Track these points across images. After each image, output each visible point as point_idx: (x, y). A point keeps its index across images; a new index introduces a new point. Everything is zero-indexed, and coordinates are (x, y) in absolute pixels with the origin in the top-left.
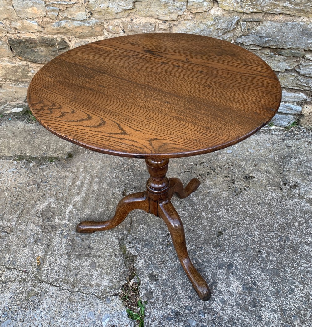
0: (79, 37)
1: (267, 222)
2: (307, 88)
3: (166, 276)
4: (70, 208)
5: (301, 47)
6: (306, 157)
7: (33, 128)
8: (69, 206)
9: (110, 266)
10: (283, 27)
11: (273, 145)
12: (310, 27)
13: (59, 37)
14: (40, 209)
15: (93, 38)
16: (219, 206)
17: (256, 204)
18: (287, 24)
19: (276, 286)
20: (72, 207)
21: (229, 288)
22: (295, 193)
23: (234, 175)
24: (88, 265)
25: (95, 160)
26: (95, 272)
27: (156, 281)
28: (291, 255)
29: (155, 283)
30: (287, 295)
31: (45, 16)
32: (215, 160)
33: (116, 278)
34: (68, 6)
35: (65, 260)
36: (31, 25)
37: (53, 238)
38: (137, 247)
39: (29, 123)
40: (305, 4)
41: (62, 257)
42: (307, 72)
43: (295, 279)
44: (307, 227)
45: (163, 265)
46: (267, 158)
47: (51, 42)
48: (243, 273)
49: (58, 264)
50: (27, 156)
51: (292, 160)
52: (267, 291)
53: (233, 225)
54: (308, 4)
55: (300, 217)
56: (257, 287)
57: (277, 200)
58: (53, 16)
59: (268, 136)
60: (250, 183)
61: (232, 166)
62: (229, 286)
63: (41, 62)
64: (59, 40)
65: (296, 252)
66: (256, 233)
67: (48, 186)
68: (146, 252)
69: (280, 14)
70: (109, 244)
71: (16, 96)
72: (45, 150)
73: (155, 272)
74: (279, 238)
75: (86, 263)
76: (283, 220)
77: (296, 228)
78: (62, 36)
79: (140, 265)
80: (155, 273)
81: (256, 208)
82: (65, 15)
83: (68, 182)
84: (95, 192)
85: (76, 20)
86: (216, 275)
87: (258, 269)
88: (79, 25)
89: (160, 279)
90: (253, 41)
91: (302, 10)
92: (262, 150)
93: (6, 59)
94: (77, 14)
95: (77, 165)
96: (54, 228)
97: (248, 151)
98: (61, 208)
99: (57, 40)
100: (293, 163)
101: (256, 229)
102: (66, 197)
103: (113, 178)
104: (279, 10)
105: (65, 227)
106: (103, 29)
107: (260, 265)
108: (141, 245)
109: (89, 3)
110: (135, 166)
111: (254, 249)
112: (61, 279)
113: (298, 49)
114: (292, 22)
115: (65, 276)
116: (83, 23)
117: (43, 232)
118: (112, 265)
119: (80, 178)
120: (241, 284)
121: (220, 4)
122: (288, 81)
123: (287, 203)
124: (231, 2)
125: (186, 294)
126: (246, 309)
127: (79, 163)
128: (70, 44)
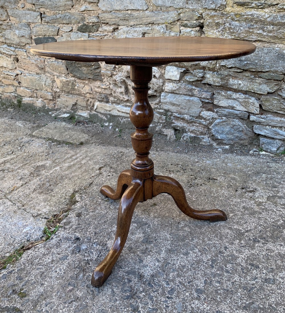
3: (89, 217)
4: (58, 168)
5: (279, 70)
10: (259, 52)
11: (255, 164)
14: (38, 165)
18: (263, 49)
22: (248, 196)
23: (199, 176)
26: (43, 203)
27: (79, 217)
29: (77, 218)
32: (190, 165)
33: (54, 210)
34: (102, 37)
35: (30, 192)
38: (83, 197)
40: (277, 31)
41: (29, 190)
43: (197, 248)
44: (240, 218)
45: (92, 210)
46: (240, 171)
48: (152, 231)
49: (23, 192)
50: (54, 139)
51: (264, 175)
52: (163, 247)
54: (280, 31)
55: (239, 211)
56: (157, 243)
57: (226, 196)
60: (210, 182)
61: (203, 170)
68: (87, 200)
70: (66, 192)
71: (66, 104)
72: (68, 138)
75: (42, 197)
79: (76, 207)
80: (83, 213)
81: (201, 197)
83: (68, 156)
84: (81, 164)
87: (168, 232)
89: (83, 217)
90: (234, 64)
91: (275, 36)
92: (241, 165)
93: (63, 75)
95: (82, 149)
96: (38, 175)
98: (51, 167)
100: (263, 177)
102: (60, 163)
103: (100, 160)
104: (254, 38)
105: (45, 176)
107: (171, 231)
108: (87, 197)
109: (115, 35)
110: (122, 157)
113: (276, 72)
114: (269, 48)
115: (23, 199)
117: (30, 176)
118: (57, 202)
119: (78, 155)
120: (144, 237)
121: (206, 34)
122: (272, 105)
123: (235, 200)
124: (215, 32)
125: (94, 230)
126: (134, 253)
127: (84, 149)
128: (101, 65)
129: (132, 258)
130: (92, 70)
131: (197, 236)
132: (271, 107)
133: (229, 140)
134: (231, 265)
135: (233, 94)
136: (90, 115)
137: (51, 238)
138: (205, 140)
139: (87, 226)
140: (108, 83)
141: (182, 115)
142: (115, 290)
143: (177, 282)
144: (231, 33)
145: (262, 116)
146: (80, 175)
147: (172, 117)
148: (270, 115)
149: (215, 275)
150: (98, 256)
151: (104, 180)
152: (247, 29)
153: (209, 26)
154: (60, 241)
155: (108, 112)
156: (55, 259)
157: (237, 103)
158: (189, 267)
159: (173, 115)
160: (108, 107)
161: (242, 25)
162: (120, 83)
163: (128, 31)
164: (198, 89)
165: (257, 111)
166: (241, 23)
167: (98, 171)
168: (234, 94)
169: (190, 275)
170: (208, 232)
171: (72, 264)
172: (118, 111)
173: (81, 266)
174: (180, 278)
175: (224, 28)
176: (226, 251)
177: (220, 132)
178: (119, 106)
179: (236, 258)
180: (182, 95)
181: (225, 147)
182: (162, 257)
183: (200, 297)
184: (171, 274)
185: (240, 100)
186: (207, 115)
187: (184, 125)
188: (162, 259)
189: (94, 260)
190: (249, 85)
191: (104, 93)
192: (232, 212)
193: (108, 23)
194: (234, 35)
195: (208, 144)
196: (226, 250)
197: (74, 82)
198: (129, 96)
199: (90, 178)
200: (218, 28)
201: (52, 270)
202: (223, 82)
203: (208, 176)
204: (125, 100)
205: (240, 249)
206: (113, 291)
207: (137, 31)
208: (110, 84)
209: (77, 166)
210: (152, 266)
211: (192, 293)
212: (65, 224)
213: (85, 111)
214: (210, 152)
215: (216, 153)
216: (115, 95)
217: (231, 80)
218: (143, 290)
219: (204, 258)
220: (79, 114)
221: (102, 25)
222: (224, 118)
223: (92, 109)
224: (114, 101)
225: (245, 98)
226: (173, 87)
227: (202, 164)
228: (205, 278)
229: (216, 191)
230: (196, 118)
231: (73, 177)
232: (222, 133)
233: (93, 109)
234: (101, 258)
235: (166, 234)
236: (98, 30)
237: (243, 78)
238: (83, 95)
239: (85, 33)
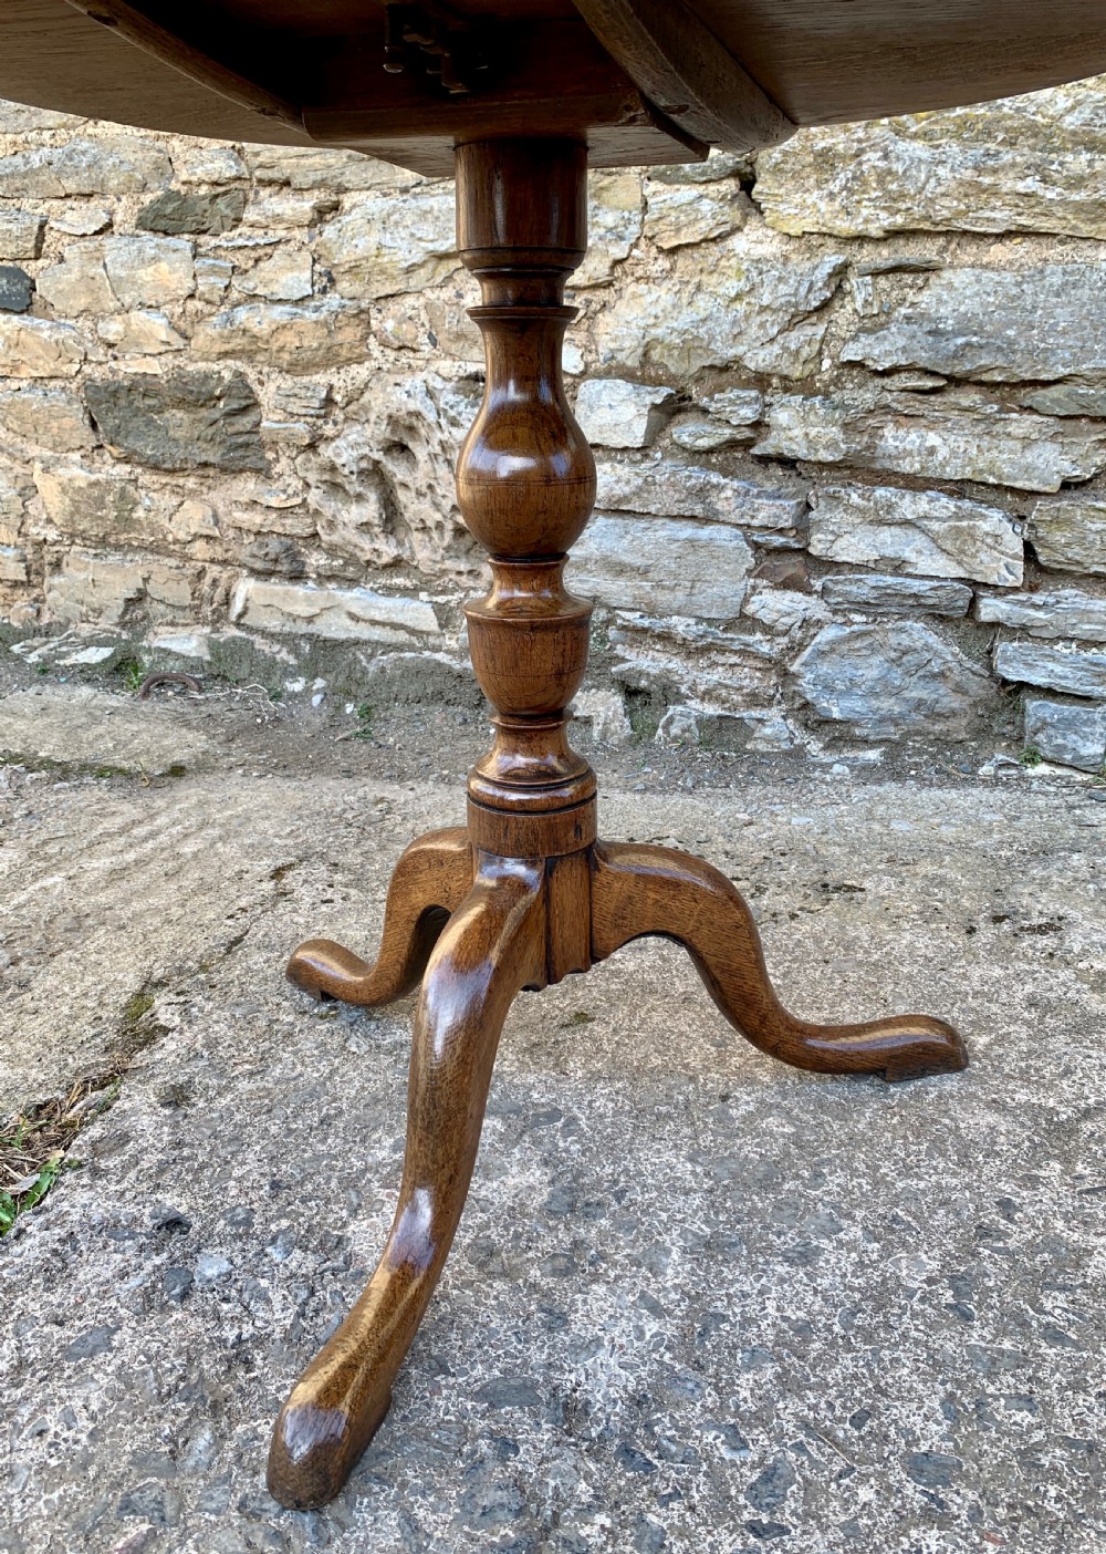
0: (293, 369)
3: (233, 1101)
8: (52, 876)
9: (46, 1043)
10: (1025, 286)
11: (1015, 818)
13: (226, 370)
15: (334, 369)
17: (816, 961)
18: (1041, 271)
20: (60, 880)
22: (1034, 949)
25: (252, 791)
27: (178, 1108)
29: (170, 1112)
30: (767, 1263)
31: (192, 296)
32: (720, 837)
34: (261, 252)
36: (148, 327)
38: (193, 1005)
43: (853, 1219)
44: (1031, 1052)
45: (247, 1066)
46: (960, 848)
47: (203, 384)
48: (589, 1149)
50: (36, 758)
52: (668, 1231)
53: (657, 1003)
55: (1014, 1020)
56: (627, 1208)
57: (929, 959)
58: (211, 291)
60: (832, 902)
61: (783, 854)
63: (171, 468)
64: (228, 377)
68: (217, 1022)
69: (1010, 234)
70: (100, 987)
71: (95, 601)
72: (107, 750)
73: (200, 1083)
78: (239, 363)
79: (159, 1057)
82: (250, 285)
83: (111, 824)
84: (177, 859)
85: (281, 301)
87: (677, 1147)
88: (286, 319)
90: (904, 351)
92: (953, 825)
93: (76, 456)
94: (283, 280)
95: (181, 794)
97: (886, 826)
99: (221, 379)
100: (1075, 864)
102: (67, 857)
103: (277, 836)
104: (1002, 217)
106: (369, 334)
108: (217, 1003)
109: (323, 239)
110: (385, 820)
111: (705, 1083)
114: (1068, 265)
116: (300, 311)
118: (55, 1042)
119: (161, 821)
120: (552, 1182)
121: (767, 213)
122: (1081, 541)
123: (976, 973)
124: (809, 202)
125: (266, 1169)
126: (507, 1274)
127: (189, 793)
128: (261, 393)
129: (502, 1309)
130: (215, 422)
131: (837, 1156)
132: (1077, 549)
133: (882, 720)
134: (1061, 1297)
135: (903, 496)
136: (213, 646)
137: (12, 1232)
138: (768, 731)
139: (222, 1153)
140: (297, 484)
141: (661, 617)
142: (421, 1514)
143: (791, 1429)
144: (892, 201)
145: (1038, 598)
146: (174, 909)
147: (612, 633)
148: (1074, 592)
149: (994, 1361)
150: (301, 1315)
151: (301, 920)
152: (968, 174)
153: (781, 171)
154: (68, 1247)
155: (303, 628)
156: (33, 1353)
157: (920, 541)
158: (837, 1328)
159: (619, 621)
160: (301, 599)
161: (944, 157)
162: (354, 477)
163: (389, 215)
164: (735, 484)
165: (1011, 573)
166: (938, 147)
167: (268, 886)
168: (908, 498)
169: (855, 1376)
170: (889, 1135)
171: (145, 1373)
172: (353, 617)
173: (202, 1378)
174: (802, 1399)
175: (854, 178)
176: (1015, 1223)
177: (840, 686)
178: (356, 592)
179: (1080, 1258)
180: (660, 521)
181: (861, 754)
182: (676, 1287)
183: (941, 1504)
184: (745, 1380)
185: (935, 526)
186: (778, 611)
187: (671, 666)
188: (673, 1296)
189: (277, 1336)
190: (975, 451)
191: (281, 530)
192: (980, 1026)
193: (287, 183)
194: (904, 207)
195: (785, 746)
196: (1010, 1219)
197: (131, 488)
198: (400, 544)
199: (230, 917)
200: (827, 181)
201: (15, 1424)
202: (853, 441)
203: (816, 878)
204: (385, 559)
205: (1081, 1207)
206: (411, 1524)
207: (436, 213)
208: (308, 485)
209: (155, 868)
210: (624, 1341)
211: (889, 1488)
212: (96, 1147)
213: (189, 629)
214: (797, 780)
215: (823, 781)
216: (335, 538)
217: (889, 431)
218: (596, 1497)
219: (905, 1272)
220: (156, 643)
221: (257, 193)
222: (857, 618)
223: (219, 618)
224: (331, 569)
225: (957, 516)
226: (617, 482)
227: (771, 829)
228: (943, 1383)
229: (873, 938)
230: (725, 630)
231: (136, 917)
232: (848, 693)
233: (227, 619)
234: (320, 1321)
235: (668, 1156)
236: (238, 220)
237: (947, 420)
238: (177, 547)
239: (173, 235)
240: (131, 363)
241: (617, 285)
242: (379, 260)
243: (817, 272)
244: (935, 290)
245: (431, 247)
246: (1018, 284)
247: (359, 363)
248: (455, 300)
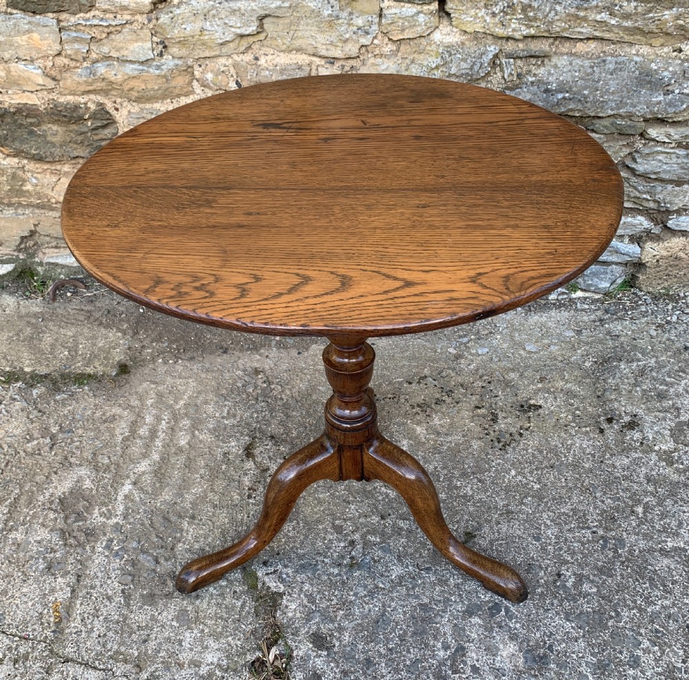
0: (138, 100)
1: (574, 507)
2: (652, 205)
3: (350, 637)
4: (127, 488)
5: (637, 113)
6: (654, 359)
7: (37, 309)
8: (123, 485)
9: (221, 618)
10: (595, 68)
11: (579, 332)
12: (656, 68)
13: (91, 102)
14: (59, 493)
15: (169, 100)
16: (464, 475)
17: (546, 467)
18: (604, 61)
19: (599, 653)
20: (130, 487)
21: (494, 660)
22: (633, 440)
23: (496, 404)
24: (170, 617)
25: (180, 378)
27: (327, 649)
28: (630, 580)
29: (326, 653)
30: (624, 671)
31: (59, 54)
32: (451, 371)
33: (237, 646)
34: (111, 29)
35: (119, 608)
36: (26, 74)
37: (90, 558)
38: (281, 573)
39: (28, 298)
40: (644, 15)
41: (111, 603)
42: (650, 169)
43: (641, 635)
44: (662, 514)
45: (341, 612)
46: (568, 364)
47: (74, 111)
48: (524, 625)
49: (101, 618)
50: (26, 373)
51: (623, 367)
52: (580, 664)
53: (496, 516)
54: (651, 15)
55: (646, 492)
56: (558, 655)
57: (593, 456)
58: (76, 53)
59: (566, 314)
60: (532, 420)
61: (489, 383)
62: (494, 655)
63: (51, 160)
64: (93, 107)
65: (640, 573)
66: (549, 532)
67: (76, 439)
68: (303, 583)
69: (588, 39)
72: (67, 358)
73: (324, 629)
74: (601, 542)
75: (168, 614)
76: (609, 500)
77: (638, 518)
78: (99, 98)
79: (290, 615)
80: (325, 631)
81: (547, 475)
82: (105, 49)
83: (122, 429)
84: (182, 451)
85: (131, 62)
86: (464, 630)
87: (557, 613)
88: (136, 73)
89: (337, 644)
91: (638, 29)
92: (555, 344)
94: (131, 48)
95: (140, 390)
96: (91, 534)
97: (524, 349)
98: (106, 490)
99: (87, 109)
100: (625, 372)
101: (548, 522)
102: (118, 465)
103: (223, 418)
104: (586, 30)
105: (115, 531)
106: (192, 80)
107: (561, 605)
108: (292, 568)
109: (159, 22)
110: (272, 390)
111: (547, 568)
112: (109, 653)
113: (630, 116)
114: (617, 56)
115: (120, 644)
116: (145, 68)
117: (65, 545)
118: (225, 616)
119: (148, 418)
120: (520, 649)
121: (454, 19)
123: (617, 462)
124: (480, 15)
128: (117, 116)
130: (84, 133)
144: (529, 21)
146: (211, 495)
152: (573, 11)
163: (209, 11)
167: (250, 465)
175: (508, 7)
194: (536, 25)
197: (21, 173)
199: (249, 497)
200: (491, 5)
203: (515, 400)
207: (243, 12)
209: (176, 463)
219: (673, 660)
220: (46, 260)
227: (472, 361)
229: (563, 444)
235: (558, 620)
236: (92, 6)
238: (58, 205)
239: (40, 14)
240: (14, 97)
241: (362, 58)
242: (202, 38)
243: (483, 56)
244: (548, 68)
245: (239, 31)
246: (592, 67)
247: (186, 96)
248: (254, 62)
